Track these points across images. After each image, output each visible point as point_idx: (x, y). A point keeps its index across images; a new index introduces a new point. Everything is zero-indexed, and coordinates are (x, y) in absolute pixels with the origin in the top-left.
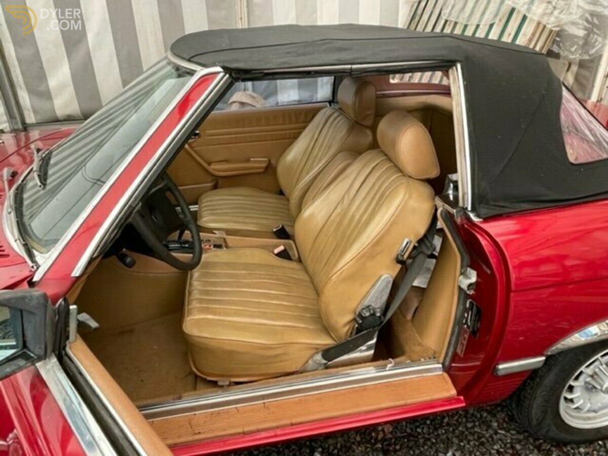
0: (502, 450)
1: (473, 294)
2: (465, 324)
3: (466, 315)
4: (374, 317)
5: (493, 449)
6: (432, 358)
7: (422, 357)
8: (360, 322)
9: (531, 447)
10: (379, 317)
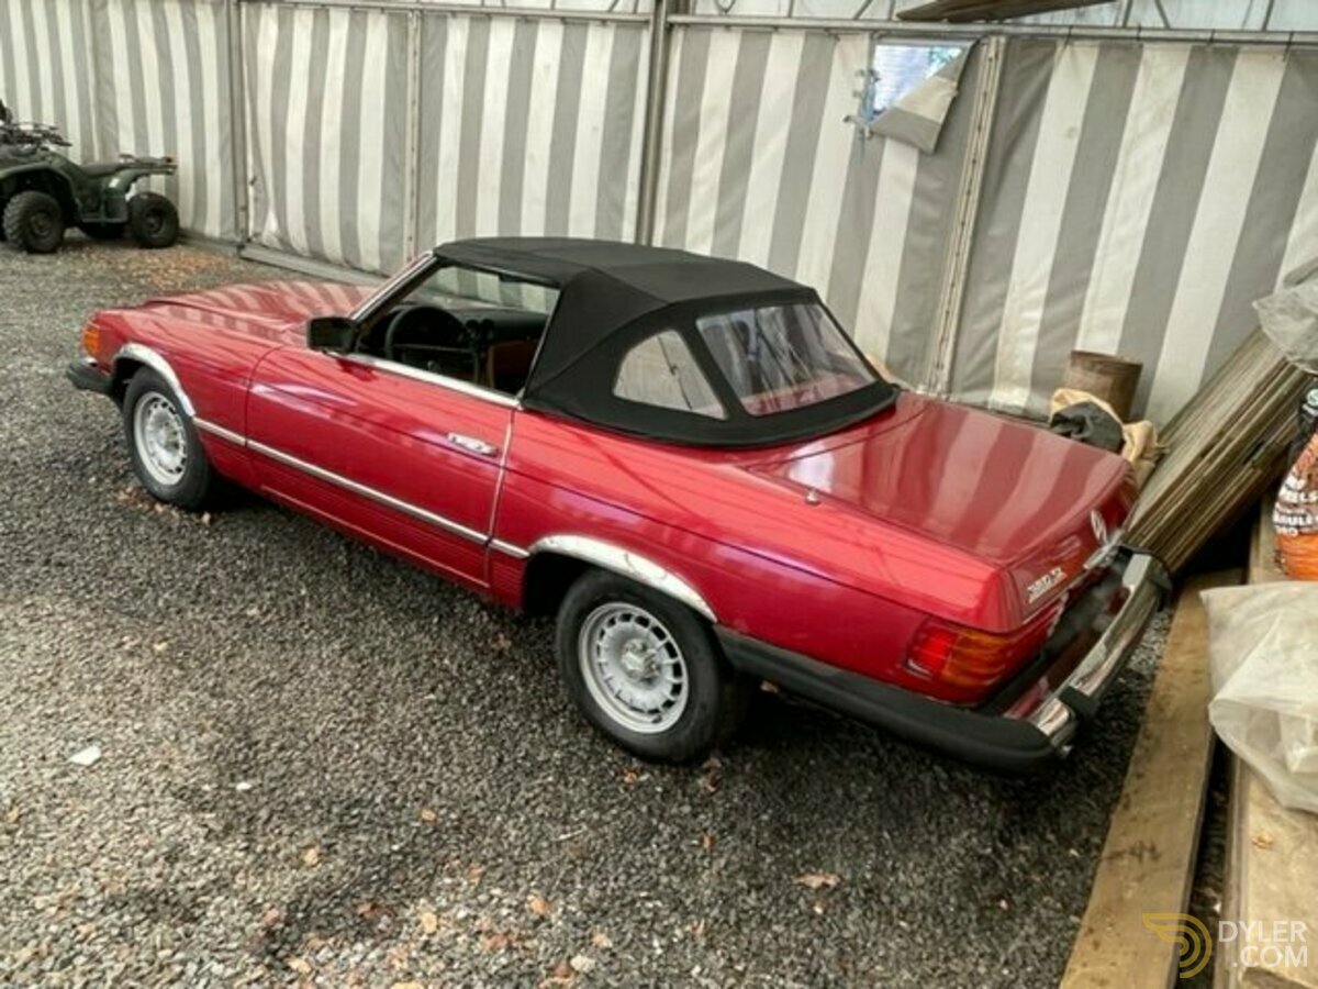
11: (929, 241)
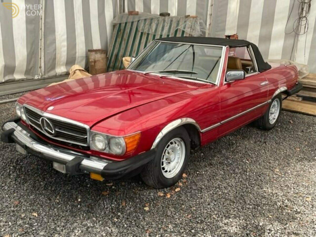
11: (33, 26)
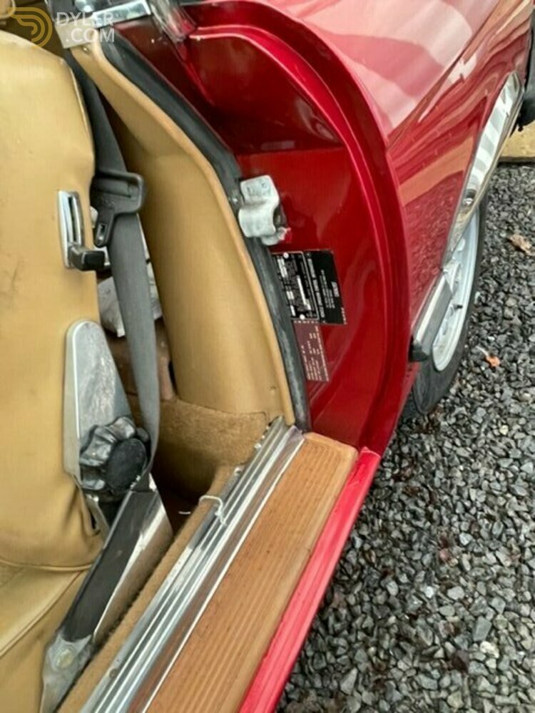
0: (397, 471)
1: (287, 236)
2: (298, 314)
3: (290, 295)
4: (123, 446)
5: (389, 480)
6: (268, 428)
7: (254, 442)
8: (100, 484)
9: (416, 436)
10: (136, 436)
